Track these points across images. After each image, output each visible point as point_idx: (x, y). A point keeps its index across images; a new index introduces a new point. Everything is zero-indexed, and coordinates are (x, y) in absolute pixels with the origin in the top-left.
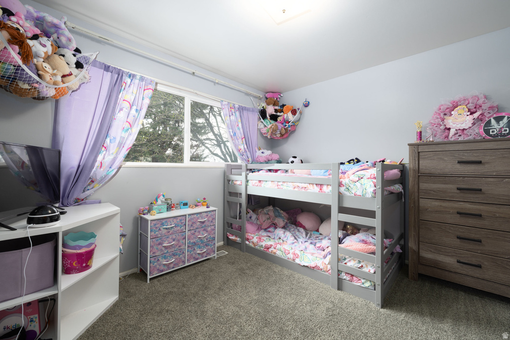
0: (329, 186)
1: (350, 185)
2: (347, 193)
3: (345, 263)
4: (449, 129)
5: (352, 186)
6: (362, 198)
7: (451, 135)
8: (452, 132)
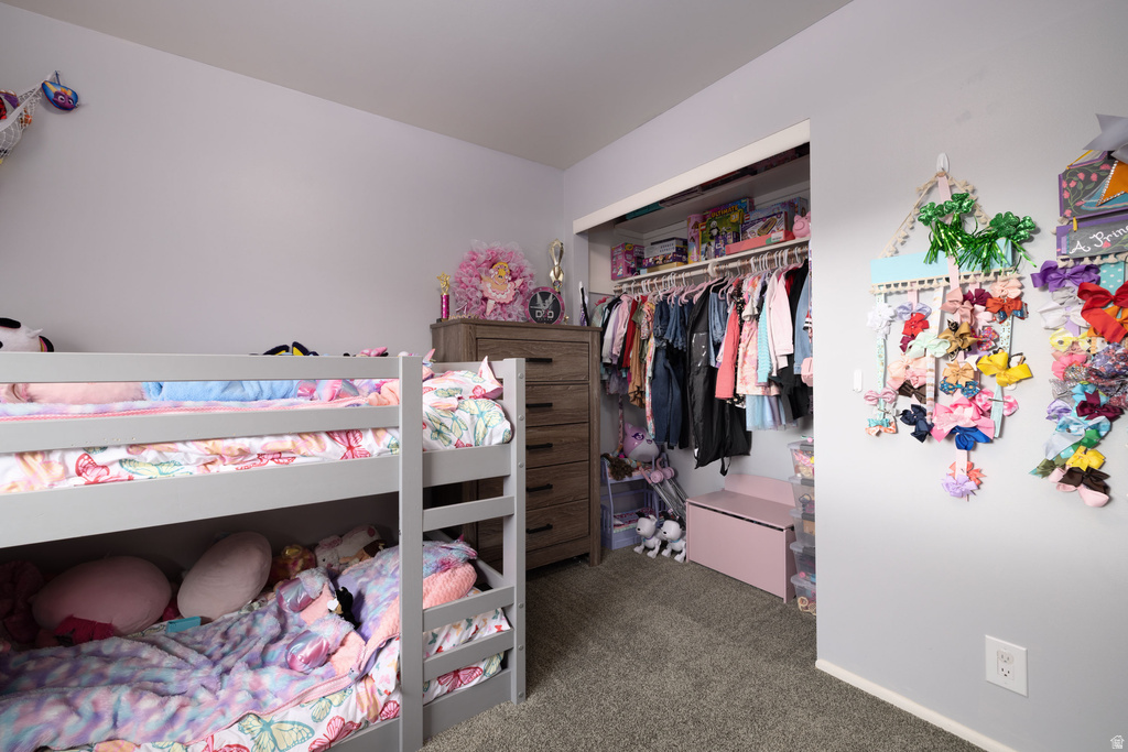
0: (380, 433)
1: (444, 420)
2: (439, 445)
3: (439, 650)
4: (485, 299)
5: (448, 422)
6: (475, 451)
7: (489, 310)
8: (491, 303)
